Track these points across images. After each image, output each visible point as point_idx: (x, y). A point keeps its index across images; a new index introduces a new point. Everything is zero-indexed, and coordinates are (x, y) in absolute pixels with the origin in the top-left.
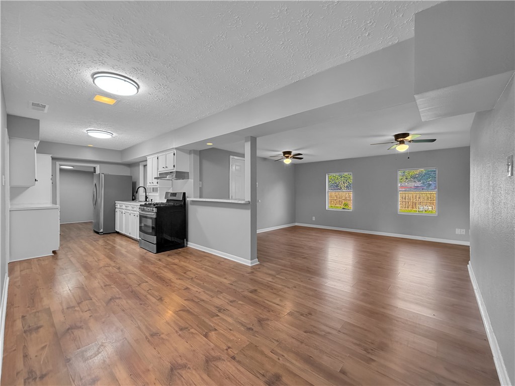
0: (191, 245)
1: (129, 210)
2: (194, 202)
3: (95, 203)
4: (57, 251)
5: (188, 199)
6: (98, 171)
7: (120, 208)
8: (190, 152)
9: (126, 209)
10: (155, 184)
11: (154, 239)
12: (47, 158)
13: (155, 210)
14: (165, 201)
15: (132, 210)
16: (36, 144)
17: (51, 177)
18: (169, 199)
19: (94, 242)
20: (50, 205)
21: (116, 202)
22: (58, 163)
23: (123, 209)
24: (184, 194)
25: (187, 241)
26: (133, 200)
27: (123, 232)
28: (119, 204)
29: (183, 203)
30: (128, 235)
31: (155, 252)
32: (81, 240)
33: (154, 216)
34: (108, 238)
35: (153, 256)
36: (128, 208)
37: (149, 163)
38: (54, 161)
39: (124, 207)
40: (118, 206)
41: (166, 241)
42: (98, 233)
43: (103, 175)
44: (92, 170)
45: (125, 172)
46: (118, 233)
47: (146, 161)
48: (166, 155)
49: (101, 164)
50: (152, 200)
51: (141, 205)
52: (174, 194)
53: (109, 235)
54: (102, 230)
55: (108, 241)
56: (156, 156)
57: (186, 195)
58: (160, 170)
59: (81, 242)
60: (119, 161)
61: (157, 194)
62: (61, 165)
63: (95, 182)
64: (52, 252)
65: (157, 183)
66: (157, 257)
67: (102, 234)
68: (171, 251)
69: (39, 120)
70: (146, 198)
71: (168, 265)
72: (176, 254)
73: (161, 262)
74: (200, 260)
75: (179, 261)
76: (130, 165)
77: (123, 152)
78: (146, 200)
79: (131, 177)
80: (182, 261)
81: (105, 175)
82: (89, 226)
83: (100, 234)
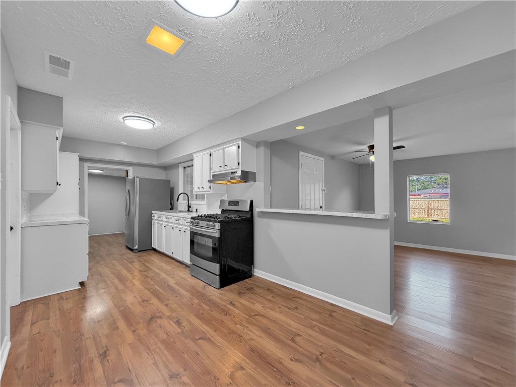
0: (258, 272)
1: (172, 223)
2: (264, 214)
3: (128, 213)
4: (85, 283)
5: (257, 210)
6: (131, 176)
7: (157, 220)
8: (258, 145)
9: (166, 222)
10: (206, 188)
11: (216, 267)
12: (73, 158)
13: (218, 226)
14: (219, 212)
15: (175, 223)
16: (59, 133)
17: (78, 181)
18: (225, 209)
19: (129, 264)
20: (76, 218)
21: (153, 212)
22: (86, 165)
23: (163, 221)
24: (252, 202)
25: (254, 268)
26: (172, 209)
27: (162, 251)
28: (156, 215)
29: (249, 216)
30: (171, 255)
31: (218, 285)
32: (114, 262)
33: (217, 235)
34: (145, 258)
35: (215, 293)
36: (170, 220)
37: (197, 163)
38: (82, 162)
39: (164, 218)
40: (156, 217)
41: (232, 269)
42: (132, 250)
43: (138, 179)
44: (124, 175)
45: (161, 175)
46: (154, 250)
47: (192, 160)
48: (224, 149)
49: (134, 167)
50: (197, 210)
51: (192, 218)
52: (236, 203)
53: (145, 254)
54: (136, 247)
55: (146, 264)
56: (208, 152)
57: (254, 204)
58: (213, 170)
59: (114, 264)
60: (154, 162)
61: (204, 202)
62: (90, 168)
63: (128, 187)
64: (78, 283)
65: (210, 188)
66: (225, 298)
67: (137, 251)
68: (237, 283)
69: (62, 98)
70: (189, 207)
71: (251, 316)
72: (248, 292)
73: (236, 308)
74: (294, 306)
75: (263, 307)
76: (166, 168)
77: (159, 151)
78: (189, 210)
79: (169, 181)
80: (268, 308)
81: (140, 179)
82: (120, 239)
83: (135, 251)
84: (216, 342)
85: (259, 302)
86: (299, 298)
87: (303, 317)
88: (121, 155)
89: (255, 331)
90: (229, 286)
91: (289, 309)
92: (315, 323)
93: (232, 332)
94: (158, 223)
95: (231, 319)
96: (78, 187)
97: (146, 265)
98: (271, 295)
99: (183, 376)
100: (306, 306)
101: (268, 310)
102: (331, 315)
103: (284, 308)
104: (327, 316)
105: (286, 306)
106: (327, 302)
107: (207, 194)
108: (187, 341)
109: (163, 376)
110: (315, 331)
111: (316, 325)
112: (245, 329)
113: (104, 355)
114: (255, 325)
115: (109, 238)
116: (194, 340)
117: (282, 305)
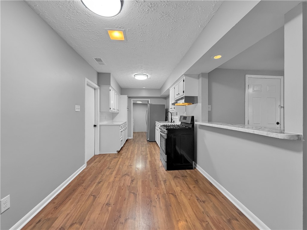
2: (202, 127)
5: (195, 123)
8: (199, 77)
13: (166, 131)
18: (182, 122)
24: (193, 117)
26: (166, 120)
29: (191, 126)
31: (166, 169)
33: (165, 137)
34: (149, 145)
35: (162, 172)
40: (156, 125)
43: (149, 105)
46: (156, 142)
50: (174, 121)
51: (161, 126)
52: (186, 118)
53: (151, 143)
56: (174, 86)
57: (195, 119)
58: (175, 97)
61: (178, 117)
65: (174, 108)
66: (165, 177)
68: (180, 171)
69: (110, 74)
71: (168, 193)
72: (181, 178)
73: (165, 185)
74: (204, 199)
75: (181, 191)
80: (184, 193)
84: (137, 198)
85: (181, 186)
86: (214, 196)
87: (203, 210)
88: (144, 94)
89: (161, 203)
90: (174, 171)
91: (198, 200)
92: (208, 219)
93: (149, 197)
95: (156, 190)
97: (146, 149)
98: (194, 186)
99: (111, 206)
100: (214, 204)
101: (182, 194)
102: (229, 221)
103: (195, 197)
104: (225, 220)
105: (197, 197)
106: (238, 209)
108: (127, 191)
109: (105, 202)
110: (202, 225)
111: (207, 221)
112: (157, 199)
113: (99, 183)
114: (165, 199)
116: (130, 192)
117: (195, 196)
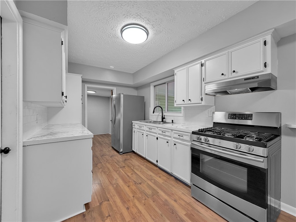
1: (155, 133)
3: (115, 122)
4: (90, 204)
6: (115, 94)
9: (148, 131)
15: (160, 134)
17: (81, 97)
21: (133, 122)
22: (86, 86)
23: (144, 130)
28: (137, 124)
30: (154, 162)
32: (108, 166)
37: (180, 77)
38: (83, 83)
39: (146, 128)
42: (118, 152)
45: (134, 93)
50: (172, 121)
54: (121, 150)
59: (109, 169)
62: (88, 89)
63: (114, 103)
67: (122, 153)
70: (163, 118)
76: (137, 88)
77: (135, 75)
78: (162, 121)
79: (143, 97)
81: (124, 95)
82: (106, 139)
83: (121, 153)
94: (138, 131)
96: (81, 102)
107: (184, 107)
115: (99, 139)
